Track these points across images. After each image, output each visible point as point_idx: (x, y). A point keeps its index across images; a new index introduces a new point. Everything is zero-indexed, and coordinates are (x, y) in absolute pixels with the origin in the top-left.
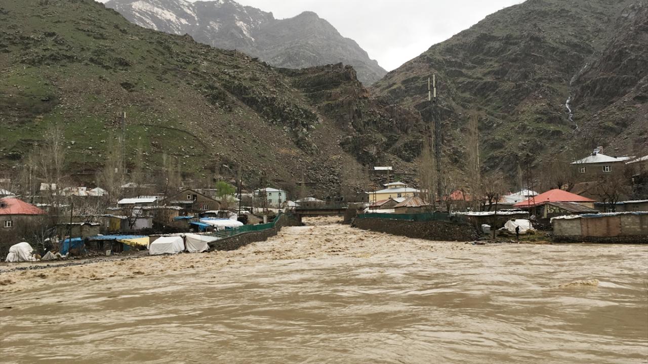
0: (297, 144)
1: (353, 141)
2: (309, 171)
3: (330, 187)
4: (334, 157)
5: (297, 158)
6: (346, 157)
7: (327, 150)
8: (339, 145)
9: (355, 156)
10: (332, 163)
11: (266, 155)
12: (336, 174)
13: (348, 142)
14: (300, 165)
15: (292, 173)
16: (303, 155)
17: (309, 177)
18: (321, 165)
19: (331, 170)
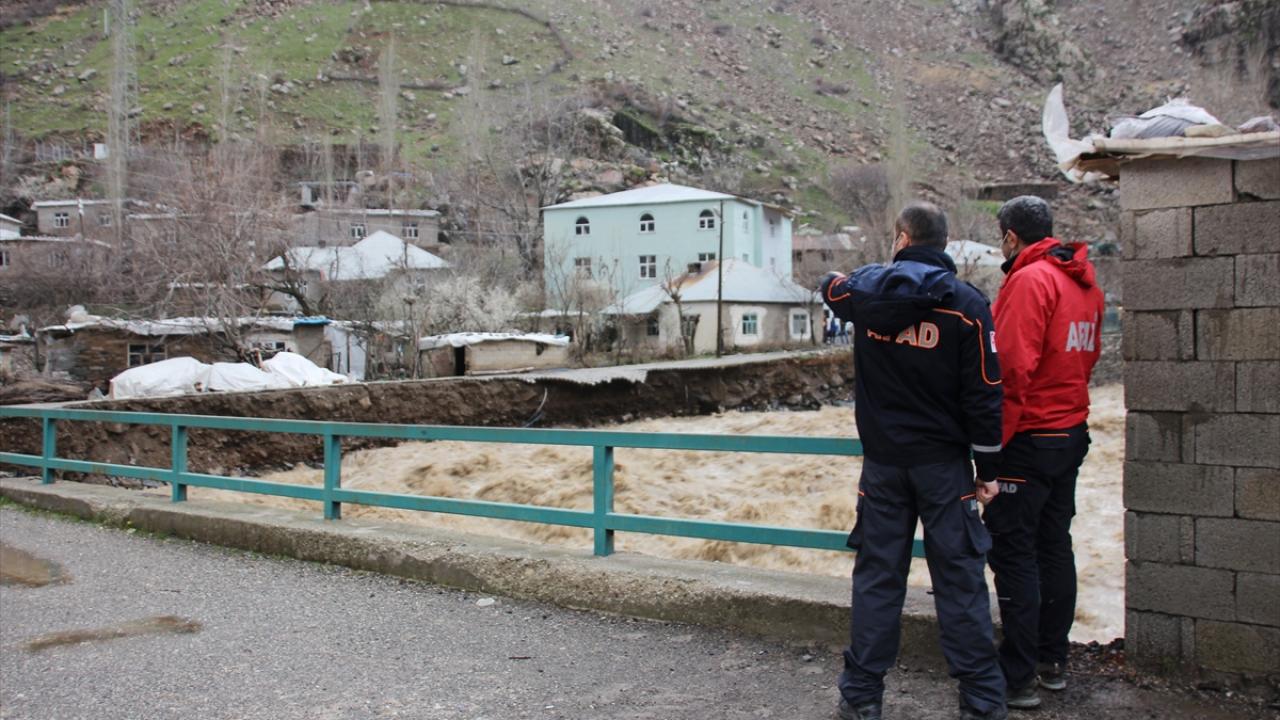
0: (1000, 50)
1: (1241, 21)
2: (1032, 143)
5: (988, 96)
7: (1124, 64)
8: (1178, 43)
13: (1219, 27)
15: (950, 149)
16: (1017, 84)
17: (1032, 166)
18: (1094, 118)
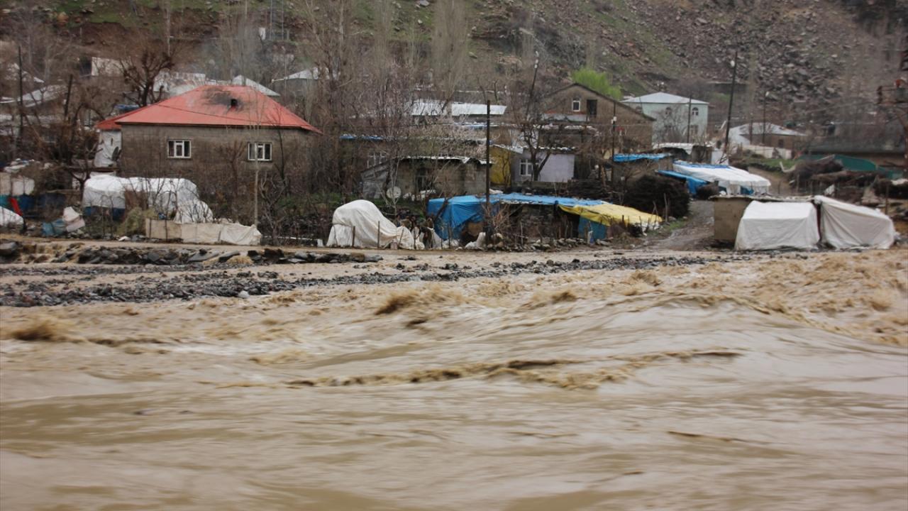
3: (789, 96)
4: (794, 14)
6: (828, 14)
9: (851, 12)
10: (788, 31)
11: (612, 5)
12: (802, 61)
14: (703, 35)
19: (787, 49)
